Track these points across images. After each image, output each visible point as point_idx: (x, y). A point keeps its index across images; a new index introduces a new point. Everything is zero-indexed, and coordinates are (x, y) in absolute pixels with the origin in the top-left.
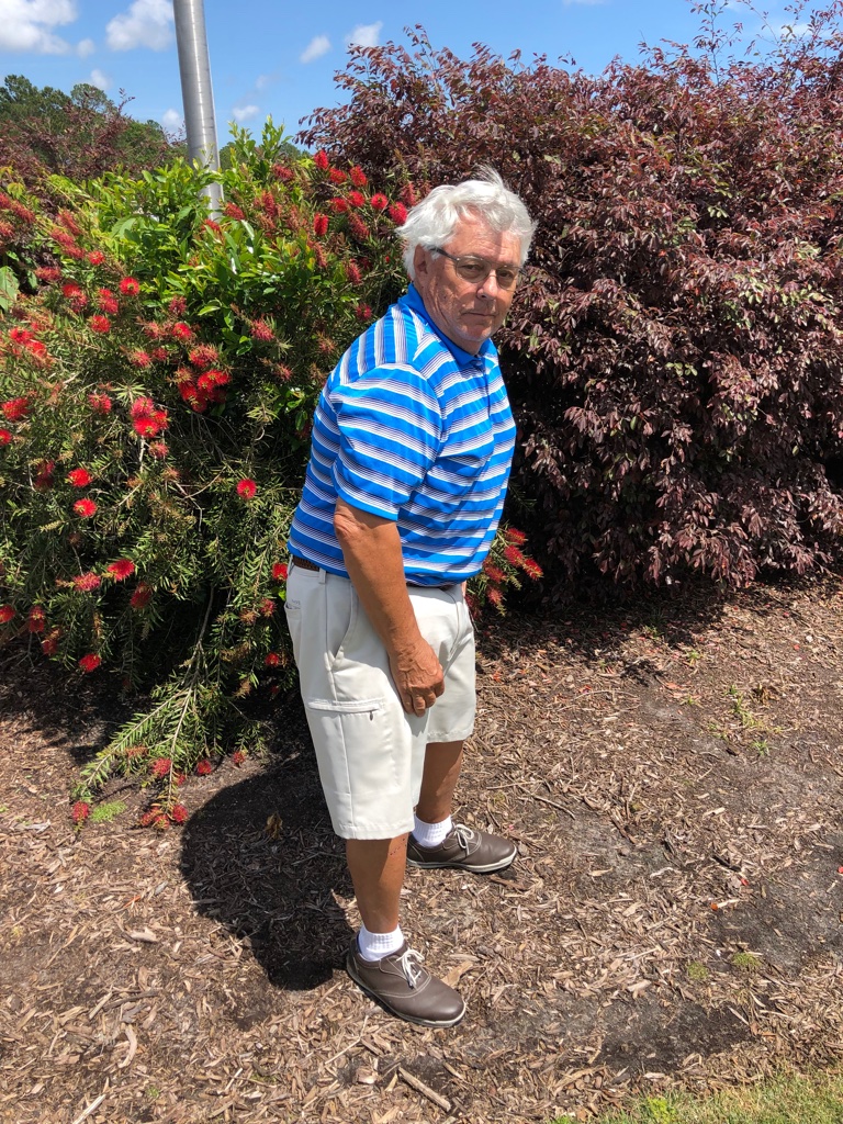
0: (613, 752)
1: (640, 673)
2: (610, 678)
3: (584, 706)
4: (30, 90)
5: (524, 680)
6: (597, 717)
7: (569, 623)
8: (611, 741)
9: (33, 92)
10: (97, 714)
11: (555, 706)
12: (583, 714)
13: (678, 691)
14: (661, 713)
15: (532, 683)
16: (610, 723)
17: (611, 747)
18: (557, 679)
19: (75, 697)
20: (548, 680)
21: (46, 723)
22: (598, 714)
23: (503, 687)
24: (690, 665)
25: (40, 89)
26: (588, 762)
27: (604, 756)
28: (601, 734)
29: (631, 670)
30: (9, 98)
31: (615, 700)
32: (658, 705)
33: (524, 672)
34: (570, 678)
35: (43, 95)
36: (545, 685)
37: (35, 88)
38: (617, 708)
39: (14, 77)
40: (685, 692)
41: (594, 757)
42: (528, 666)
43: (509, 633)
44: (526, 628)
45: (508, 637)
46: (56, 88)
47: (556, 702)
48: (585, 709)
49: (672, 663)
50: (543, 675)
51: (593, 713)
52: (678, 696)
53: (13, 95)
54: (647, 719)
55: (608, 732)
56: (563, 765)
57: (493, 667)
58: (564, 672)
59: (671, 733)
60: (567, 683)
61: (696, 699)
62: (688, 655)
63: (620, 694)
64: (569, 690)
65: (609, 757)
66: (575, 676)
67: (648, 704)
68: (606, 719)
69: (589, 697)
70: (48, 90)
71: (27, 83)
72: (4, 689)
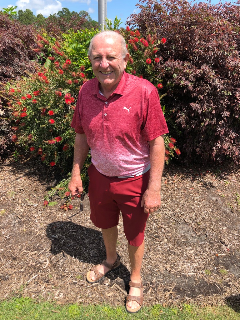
0: (196, 207)
1: (208, 186)
2: (200, 186)
3: (190, 193)
4: (69, 12)
5: (174, 184)
6: (193, 197)
7: (191, 170)
8: (196, 204)
9: (69, 13)
10: (55, 178)
11: (181, 192)
12: (189, 196)
13: (220, 192)
14: (213, 198)
15: (176, 185)
16: (197, 199)
18: (184, 185)
19: (50, 173)
20: (181, 185)
21: (41, 179)
22: (194, 196)
23: (167, 185)
24: (225, 185)
25: (71, 12)
26: (188, 209)
27: (193, 208)
28: (194, 202)
30: (63, 14)
31: (200, 193)
32: (213, 196)
33: (174, 182)
34: (188, 185)
35: (72, 13)
36: (180, 186)
37: (70, 12)
38: (200, 195)
39: (65, 8)
40: (222, 193)
41: (190, 208)
42: (176, 180)
43: (172, 170)
44: (178, 169)
45: (171, 171)
46: (76, 12)
47: (182, 191)
48: (190, 194)
49: (220, 184)
50: (180, 183)
51: (193, 196)
52: (220, 194)
53: (64, 13)
54: (209, 199)
55: (196, 201)
56: (180, 209)
57: (165, 179)
58: (186, 183)
59: (215, 204)
60: (187, 186)
61: (225, 196)
62: (225, 182)
63: (202, 191)
64: (187, 188)
65: (194, 209)
66: (189, 185)
67: (210, 195)
68: (196, 198)
69: (192, 191)
70: (73, 12)
71: (68, 10)
72: (33, 169)
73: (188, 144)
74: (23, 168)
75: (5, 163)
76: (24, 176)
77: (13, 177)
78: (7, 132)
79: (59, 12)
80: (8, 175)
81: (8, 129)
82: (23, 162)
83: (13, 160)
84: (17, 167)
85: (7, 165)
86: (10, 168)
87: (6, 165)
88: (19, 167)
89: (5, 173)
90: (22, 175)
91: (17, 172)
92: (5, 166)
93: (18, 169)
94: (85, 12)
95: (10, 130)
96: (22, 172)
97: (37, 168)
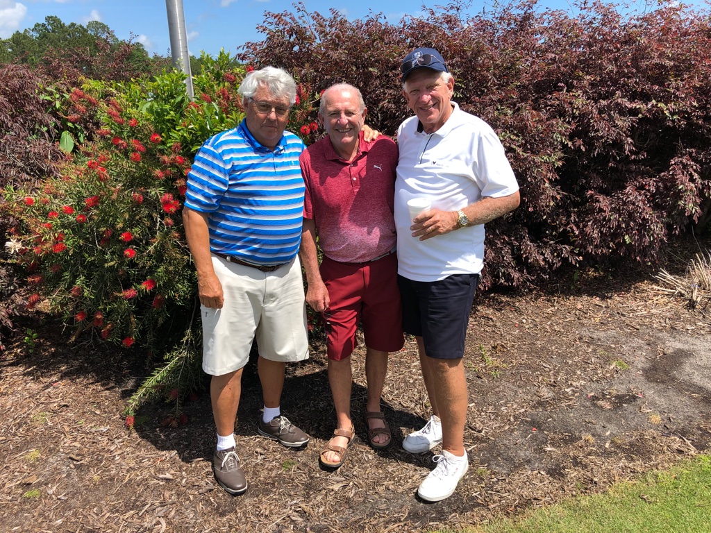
0: (416, 380)
4: (61, 25)
8: (415, 375)
9: (62, 26)
12: (401, 363)
17: (415, 377)
22: (409, 362)
25: (67, 24)
26: (403, 385)
27: (411, 381)
28: (410, 372)
30: (46, 29)
35: (70, 27)
37: (64, 24)
39: (52, 17)
41: (406, 382)
46: (78, 24)
51: (406, 362)
53: (50, 27)
55: (414, 370)
56: (390, 387)
65: (414, 382)
68: (413, 364)
70: (73, 25)
71: (59, 21)
72: (76, 363)
74: (51, 364)
75: (5, 361)
76: (61, 378)
77: (33, 386)
78: (8, 290)
79: (36, 26)
80: (19, 382)
81: (9, 285)
82: (49, 352)
83: (21, 352)
84: (37, 363)
85: (11, 365)
86: (22, 369)
87: (8, 365)
88: (42, 363)
89: (12, 380)
90: (54, 378)
91: (39, 374)
92: (5, 366)
93: (40, 368)
94: (101, 24)
95: (15, 287)
96: (53, 372)
97: (86, 359)
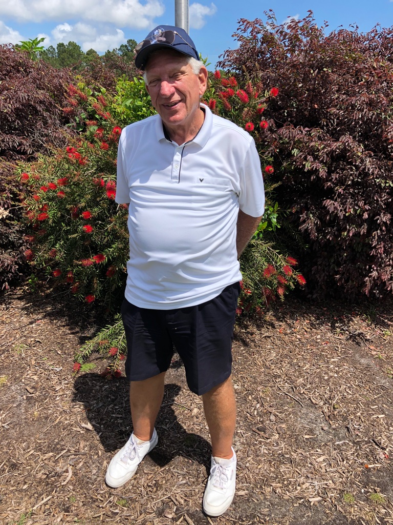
0: (331, 377)
1: (356, 339)
2: (340, 339)
3: (323, 351)
5: (294, 334)
6: (328, 358)
7: (325, 309)
8: (332, 371)
10: (95, 322)
12: (321, 355)
13: (375, 350)
14: (363, 361)
15: (298, 337)
16: (334, 362)
17: (331, 374)
18: (312, 336)
19: (88, 313)
20: (307, 336)
21: (72, 323)
22: (329, 357)
23: (283, 336)
24: (384, 338)
26: (317, 380)
27: (326, 378)
28: (328, 367)
29: (353, 337)
30: (128, 49)
31: (339, 350)
32: (362, 357)
33: (296, 331)
34: (319, 337)
36: (305, 338)
38: (340, 355)
39: (131, 40)
40: (378, 351)
41: (321, 378)
42: (298, 328)
43: (293, 310)
44: (302, 308)
45: (291, 312)
47: (308, 348)
48: (323, 353)
49: (374, 336)
50: (305, 333)
51: (326, 356)
52: (374, 353)
54: (354, 363)
55: (332, 366)
57: (280, 326)
58: (316, 333)
59: (365, 372)
60: (317, 339)
61: (383, 356)
62: (384, 332)
63: (343, 348)
64: (317, 342)
65: (329, 379)
66: (322, 336)
67: (357, 355)
68: (333, 360)
69: (326, 347)
71: (136, 43)
72: (59, 306)
73: (320, 267)
74: (42, 304)
75: (16, 294)
76: (44, 317)
77: (25, 320)
78: (18, 243)
79: (121, 46)
80: (17, 315)
81: (20, 239)
82: (45, 293)
83: (28, 289)
84: (34, 302)
85: (19, 299)
86: (22, 304)
87: (16, 299)
88: (38, 301)
89: (14, 311)
90: (40, 317)
91: (32, 310)
92: (14, 299)
93: (34, 305)
95: (23, 241)
96: (41, 311)
97: (67, 305)
